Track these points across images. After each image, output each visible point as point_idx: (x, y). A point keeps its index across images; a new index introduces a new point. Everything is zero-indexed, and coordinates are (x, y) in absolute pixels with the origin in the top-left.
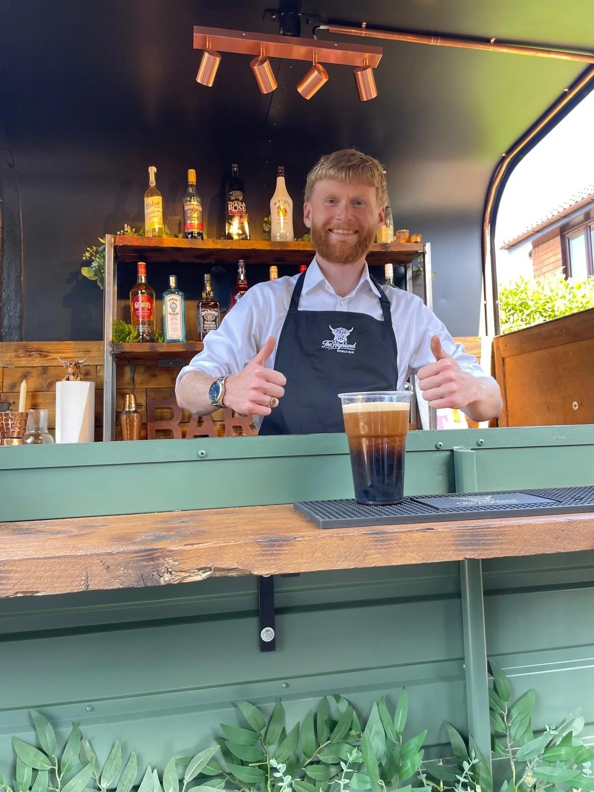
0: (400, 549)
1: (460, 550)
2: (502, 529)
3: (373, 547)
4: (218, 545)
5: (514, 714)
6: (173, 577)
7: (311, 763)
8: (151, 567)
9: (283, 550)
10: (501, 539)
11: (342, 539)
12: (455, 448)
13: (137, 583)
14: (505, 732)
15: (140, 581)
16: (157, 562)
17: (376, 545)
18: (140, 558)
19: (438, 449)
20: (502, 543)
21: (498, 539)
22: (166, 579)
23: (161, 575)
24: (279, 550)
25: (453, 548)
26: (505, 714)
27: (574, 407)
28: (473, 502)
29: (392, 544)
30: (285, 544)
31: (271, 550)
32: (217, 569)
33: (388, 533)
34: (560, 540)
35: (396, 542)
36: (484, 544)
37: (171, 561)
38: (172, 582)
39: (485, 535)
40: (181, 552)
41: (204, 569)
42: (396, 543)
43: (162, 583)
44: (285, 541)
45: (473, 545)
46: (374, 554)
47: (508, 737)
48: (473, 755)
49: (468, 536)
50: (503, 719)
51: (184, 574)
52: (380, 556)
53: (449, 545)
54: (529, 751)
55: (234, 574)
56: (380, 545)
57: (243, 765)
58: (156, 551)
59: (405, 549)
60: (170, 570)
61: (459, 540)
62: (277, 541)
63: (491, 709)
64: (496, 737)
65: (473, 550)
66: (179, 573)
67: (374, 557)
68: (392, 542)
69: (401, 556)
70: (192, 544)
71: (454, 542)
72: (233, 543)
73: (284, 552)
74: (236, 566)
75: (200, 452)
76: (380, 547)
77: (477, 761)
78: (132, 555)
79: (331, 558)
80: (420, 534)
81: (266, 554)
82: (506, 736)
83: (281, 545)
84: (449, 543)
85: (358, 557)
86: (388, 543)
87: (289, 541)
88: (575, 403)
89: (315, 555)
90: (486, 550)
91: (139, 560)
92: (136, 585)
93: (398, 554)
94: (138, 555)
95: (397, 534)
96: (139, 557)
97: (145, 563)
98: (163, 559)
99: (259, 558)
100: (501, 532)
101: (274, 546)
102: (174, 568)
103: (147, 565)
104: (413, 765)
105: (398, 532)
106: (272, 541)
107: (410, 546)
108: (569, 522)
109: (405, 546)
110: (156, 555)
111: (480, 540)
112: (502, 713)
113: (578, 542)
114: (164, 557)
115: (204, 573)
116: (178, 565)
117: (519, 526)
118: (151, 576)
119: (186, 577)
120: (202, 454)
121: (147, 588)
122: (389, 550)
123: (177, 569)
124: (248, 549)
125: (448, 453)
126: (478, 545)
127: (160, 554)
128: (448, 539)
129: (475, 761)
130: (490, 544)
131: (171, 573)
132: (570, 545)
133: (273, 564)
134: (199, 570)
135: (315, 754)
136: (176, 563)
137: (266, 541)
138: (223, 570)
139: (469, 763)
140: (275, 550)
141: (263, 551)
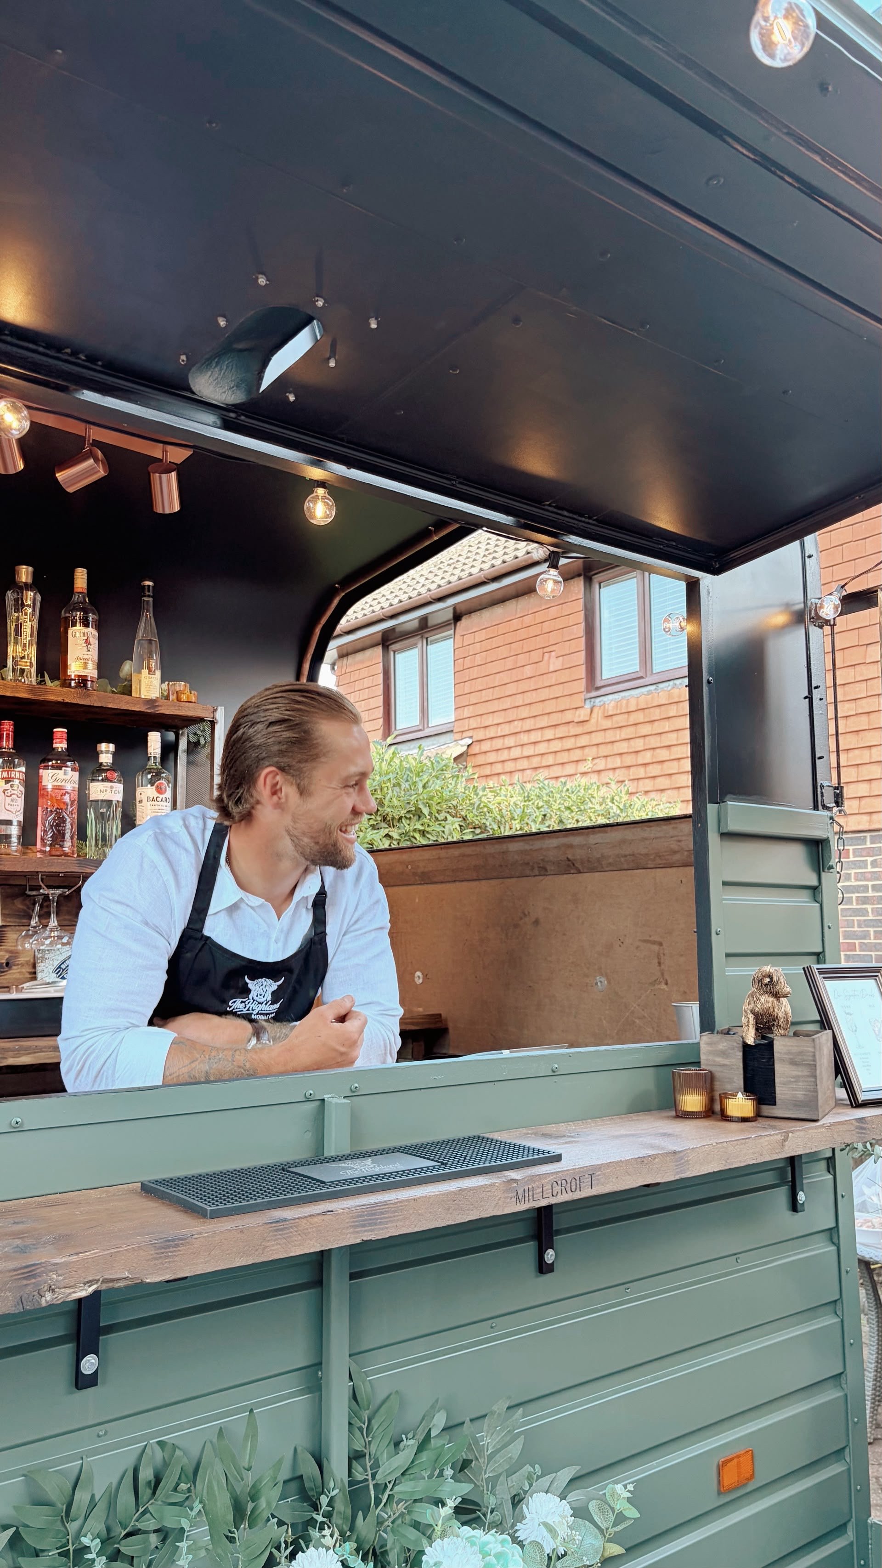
0: (300, 1238)
1: (358, 1232)
2: (399, 1205)
3: (274, 1238)
4: (108, 1252)
5: (375, 1424)
6: (56, 1296)
7: (129, 1535)
8: (32, 1286)
9: (179, 1251)
10: (397, 1216)
11: (242, 1231)
12: (326, 1097)
13: (16, 1307)
14: (364, 1449)
15: (18, 1304)
16: (40, 1279)
17: (275, 1235)
18: (19, 1277)
19: (308, 1100)
20: (398, 1220)
21: (394, 1216)
22: (48, 1299)
23: (42, 1294)
24: (175, 1251)
25: (352, 1230)
26: (365, 1427)
27: (416, 980)
28: (356, 1170)
29: (291, 1232)
30: (182, 1244)
31: (167, 1252)
32: (105, 1281)
33: (289, 1220)
34: (451, 1211)
35: (296, 1229)
36: (381, 1223)
37: (54, 1276)
38: (55, 1302)
39: (382, 1213)
40: (66, 1264)
41: (90, 1283)
42: (296, 1231)
43: (43, 1303)
44: (182, 1240)
45: (370, 1224)
46: (273, 1245)
47: (367, 1457)
48: (332, 1485)
49: (366, 1215)
50: (362, 1434)
51: (68, 1291)
52: (279, 1246)
53: (348, 1228)
54: (392, 1469)
55: (121, 1284)
56: (280, 1235)
57: (37, 1556)
58: (39, 1266)
59: (304, 1237)
60: (53, 1287)
61: (357, 1222)
62: (173, 1240)
63: (350, 1424)
64: (355, 1457)
65: (369, 1231)
66: (63, 1290)
67: (273, 1248)
68: (292, 1230)
69: (299, 1245)
70: (77, 1254)
71: (353, 1224)
72: (124, 1247)
73: (179, 1253)
74: (127, 1274)
75: (13, 1122)
76: (280, 1237)
77: (336, 1491)
78: (11, 1274)
79: (229, 1254)
80: (320, 1218)
81: (160, 1257)
82: (365, 1455)
83: (177, 1246)
84: (349, 1225)
85: (257, 1250)
86: (288, 1231)
87: (186, 1239)
88: (418, 974)
89: (213, 1253)
90: (382, 1229)
91: (20, 1279)
92: (13, 1310)
93: (297, 1243)
94: (18, 1272)
95: (297, 1221)
96: (19, 1274)
97: (25, 1282)
98: (47, 1275)
99: (152, 1263)
100: (399, 1206)
101: (169, 1247)
102: (58, 1284)
103: (26, 1285)
104: (269, 1504)
105: (298, 1218)
106: (168, 1241)
107: (309, 1233)
108: (460, 1190)
109: (305, 1234)
110: (38, 1271)
111: (377, 1219)
112: (361, 1426)
113: (468, 1212)
114: (47, 1273)
115: (89, 1286)
116: (63, 1280)
117: (414, 1200)
118: (31, 1297)
119: (70, 1294)
120: (17, 1123)
121: (26, 1312)
122: (288, 1239)
123: (62, 1284)
124: (142, 1253)
125: (317, 1103)
126: (376, 1224)
127: (43, 1269)
128: (347, 1221)
129: (333, 1493)
130: (387, 1223)
131: (53, 1290)
132: (460, 1216)
133: (167, 1268)
134: (85, 1284)
135: (132, 1523)
136: (61, 1278)
137: (161, 1242)
138: (112, 1280)
139: (328, 1497)
140: (171, 1252)
141: (157, 1253)
